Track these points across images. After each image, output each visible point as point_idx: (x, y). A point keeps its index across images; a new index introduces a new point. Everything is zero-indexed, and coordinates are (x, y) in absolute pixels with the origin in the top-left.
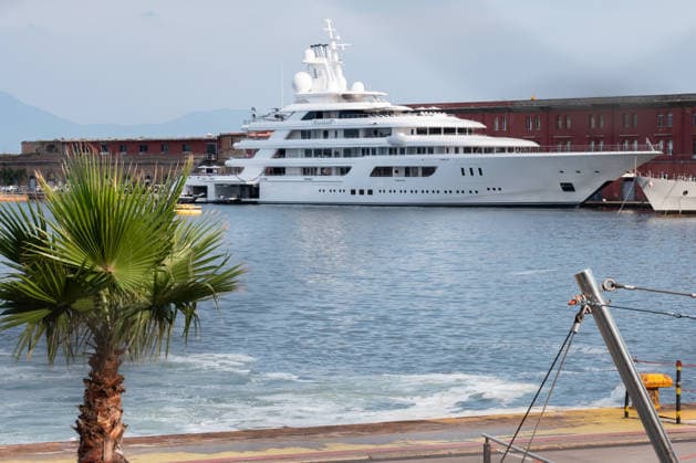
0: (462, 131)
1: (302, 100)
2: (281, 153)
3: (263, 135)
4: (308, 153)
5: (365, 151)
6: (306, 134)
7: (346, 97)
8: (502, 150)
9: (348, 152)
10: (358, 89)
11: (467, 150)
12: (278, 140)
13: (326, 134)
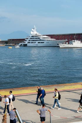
0: (48, 38)
1: (31, 35)
2: (29, 40)
3: (28, 39)
4: (32, 40)
5: (37, 40)
6: (32, 38)
7: (36, 34)
8: (51, 40)
9: (36, 40)
10: (38, 33)
11: (47, 40)
12: (29, 39)
13: (34, 38)
